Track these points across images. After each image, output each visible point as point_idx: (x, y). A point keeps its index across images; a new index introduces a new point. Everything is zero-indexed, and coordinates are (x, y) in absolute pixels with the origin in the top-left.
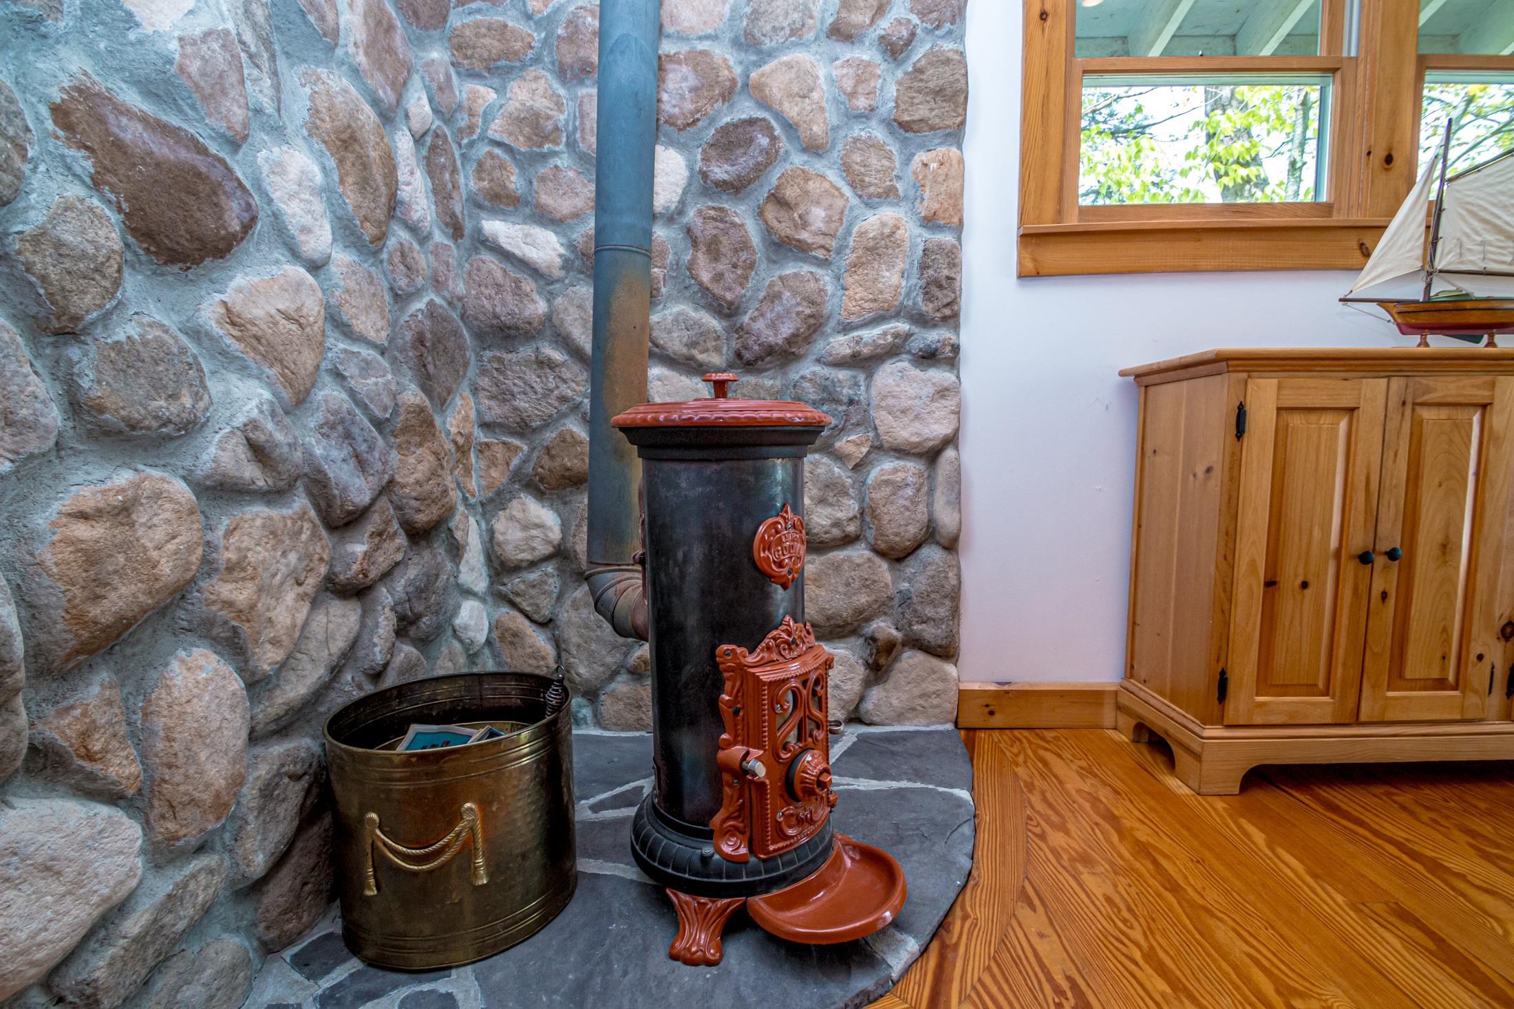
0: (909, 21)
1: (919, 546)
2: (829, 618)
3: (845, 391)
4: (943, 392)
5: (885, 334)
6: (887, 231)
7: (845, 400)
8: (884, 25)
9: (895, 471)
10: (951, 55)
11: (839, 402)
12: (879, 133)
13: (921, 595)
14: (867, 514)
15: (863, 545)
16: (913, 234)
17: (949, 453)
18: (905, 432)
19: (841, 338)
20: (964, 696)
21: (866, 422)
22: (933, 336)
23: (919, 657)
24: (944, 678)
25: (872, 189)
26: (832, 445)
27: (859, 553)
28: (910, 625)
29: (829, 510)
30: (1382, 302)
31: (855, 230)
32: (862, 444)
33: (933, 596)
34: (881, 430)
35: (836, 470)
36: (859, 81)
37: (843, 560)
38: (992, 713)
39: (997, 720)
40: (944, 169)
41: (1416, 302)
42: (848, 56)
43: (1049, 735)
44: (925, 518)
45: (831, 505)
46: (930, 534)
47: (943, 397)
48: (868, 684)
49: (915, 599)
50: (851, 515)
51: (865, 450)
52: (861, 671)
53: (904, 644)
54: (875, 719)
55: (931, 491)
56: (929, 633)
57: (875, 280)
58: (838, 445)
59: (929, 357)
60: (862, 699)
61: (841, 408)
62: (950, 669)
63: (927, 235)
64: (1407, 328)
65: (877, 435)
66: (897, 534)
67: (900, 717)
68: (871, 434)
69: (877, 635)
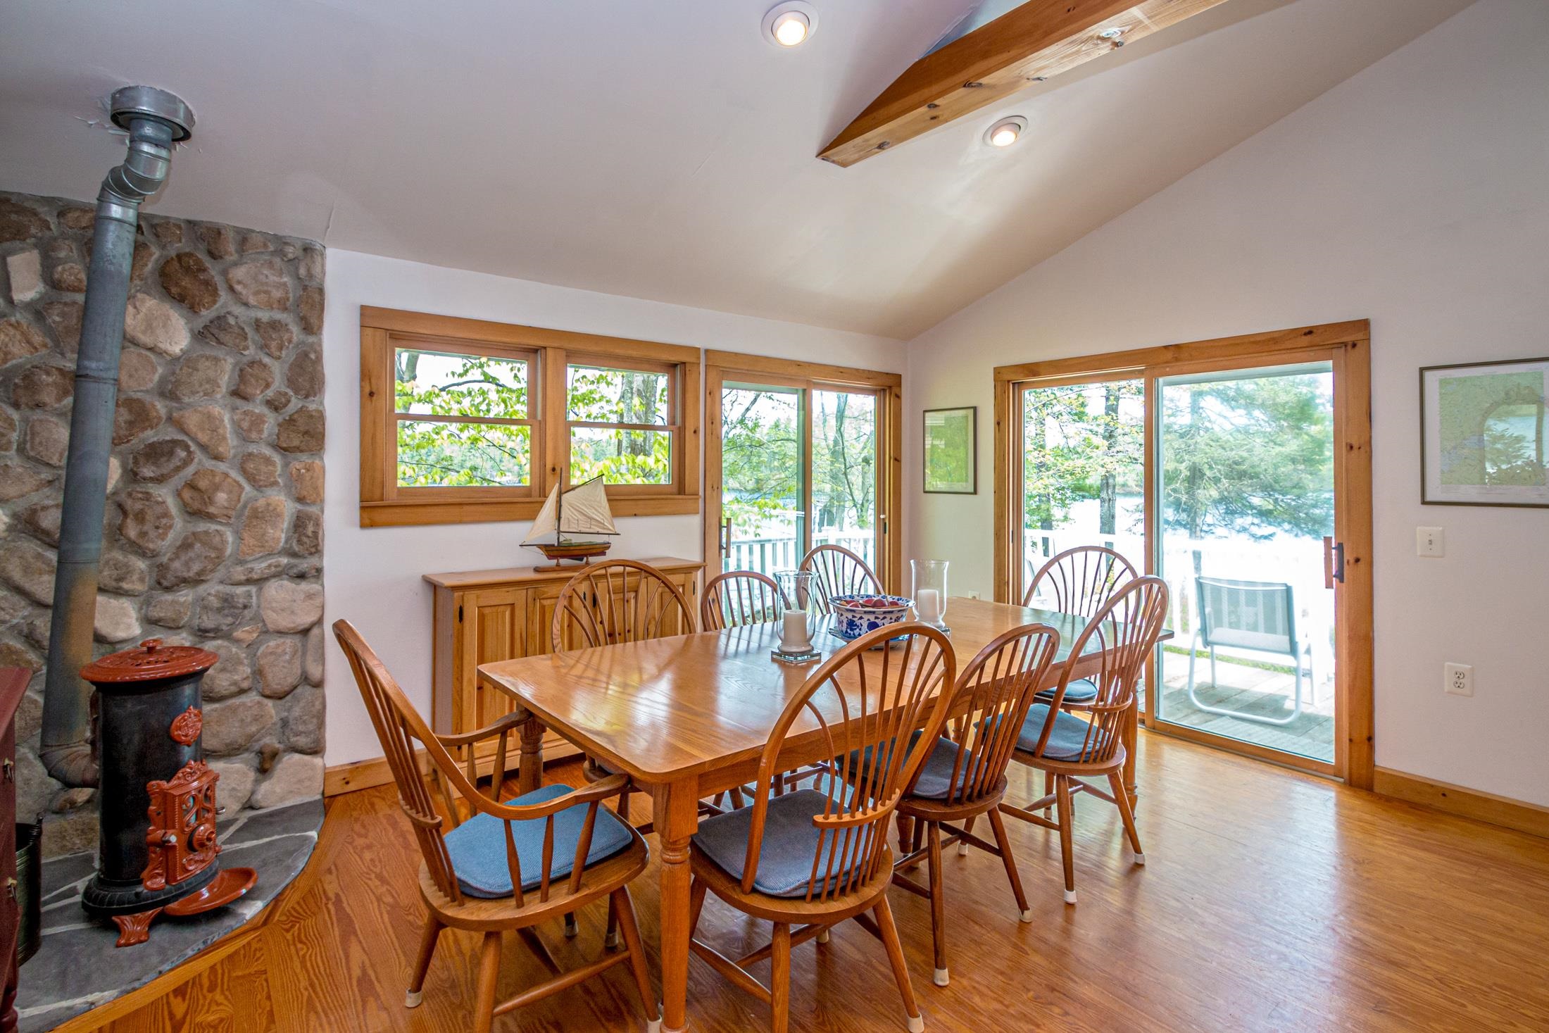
0: (286, 394)
1: (295, 687)
2: (227, 745)
3: (241, 600)
4: (310, 596)
5: (270, 566)
6: (271, 508)
7: (240, 606)
8: (270, 393)
9: (278, 646)
10: (314, 414)
11: (238, 608)
12: (267, 451)
13: (296, 719)
14: (258, 673)
15: (254, 693)
16: (288, 508)
17: (315, 631)
18: (285, 622)
19: (239, 569)
20: (328, 775)
21: (258, 618)
22: (304, 565)
23: (297, 756)
24: (313, 768)
25: (261, 483)
26: (231, 635)
27: (253, 697)
28: (288, 739)
29: (228, 675)
30: (539, 546)
31: (249, 506)
32: (253, 631)
33: (305, 718)
34: (267, 622)
35: (234, 650)
36: (252, 423)
37: (239, 706)
38: (347, 783)
39: (352, 787)
40: (310, 473)
41: (553, 545)
42: (246, 408)
43: (382, 788)
44: (299, 672)
45: (230, 672)
46: (305, 679)
47: (311, 599)
48: (257, 782)
49: (291, 722)
50: (245, 676)
51: (255, 635)
52: (252, 775)
53: (285, 751)
54: (262, 804)
55: (304, 654)
56: (302, 741)
57: (263, 535)
58: (235, 634)
59: (302, 576)
60: (253, 793)
61: (236, 611)
62: (317, 761)
63: (299, 507)
64: (550, 557)
65: (265, 625)
66: (279, 684)
67: (282, 799)
68: (260, 625)
69: (263, 750)
